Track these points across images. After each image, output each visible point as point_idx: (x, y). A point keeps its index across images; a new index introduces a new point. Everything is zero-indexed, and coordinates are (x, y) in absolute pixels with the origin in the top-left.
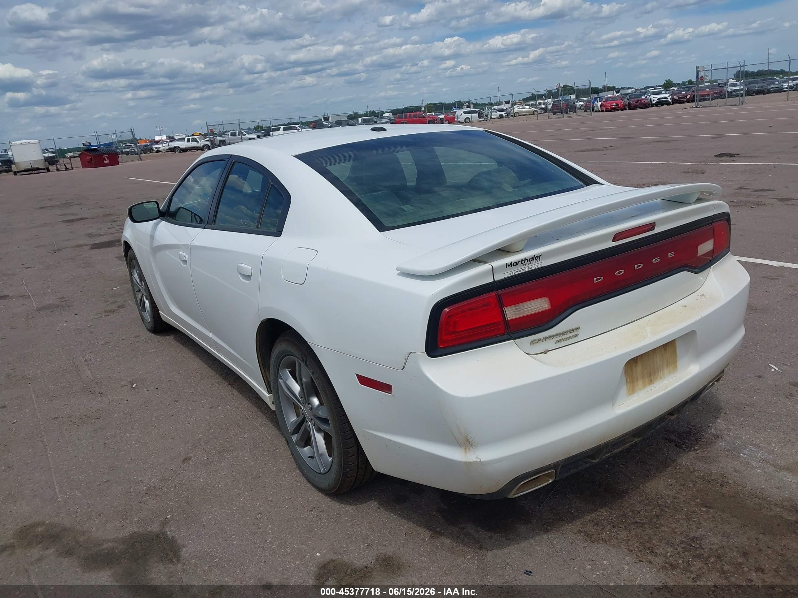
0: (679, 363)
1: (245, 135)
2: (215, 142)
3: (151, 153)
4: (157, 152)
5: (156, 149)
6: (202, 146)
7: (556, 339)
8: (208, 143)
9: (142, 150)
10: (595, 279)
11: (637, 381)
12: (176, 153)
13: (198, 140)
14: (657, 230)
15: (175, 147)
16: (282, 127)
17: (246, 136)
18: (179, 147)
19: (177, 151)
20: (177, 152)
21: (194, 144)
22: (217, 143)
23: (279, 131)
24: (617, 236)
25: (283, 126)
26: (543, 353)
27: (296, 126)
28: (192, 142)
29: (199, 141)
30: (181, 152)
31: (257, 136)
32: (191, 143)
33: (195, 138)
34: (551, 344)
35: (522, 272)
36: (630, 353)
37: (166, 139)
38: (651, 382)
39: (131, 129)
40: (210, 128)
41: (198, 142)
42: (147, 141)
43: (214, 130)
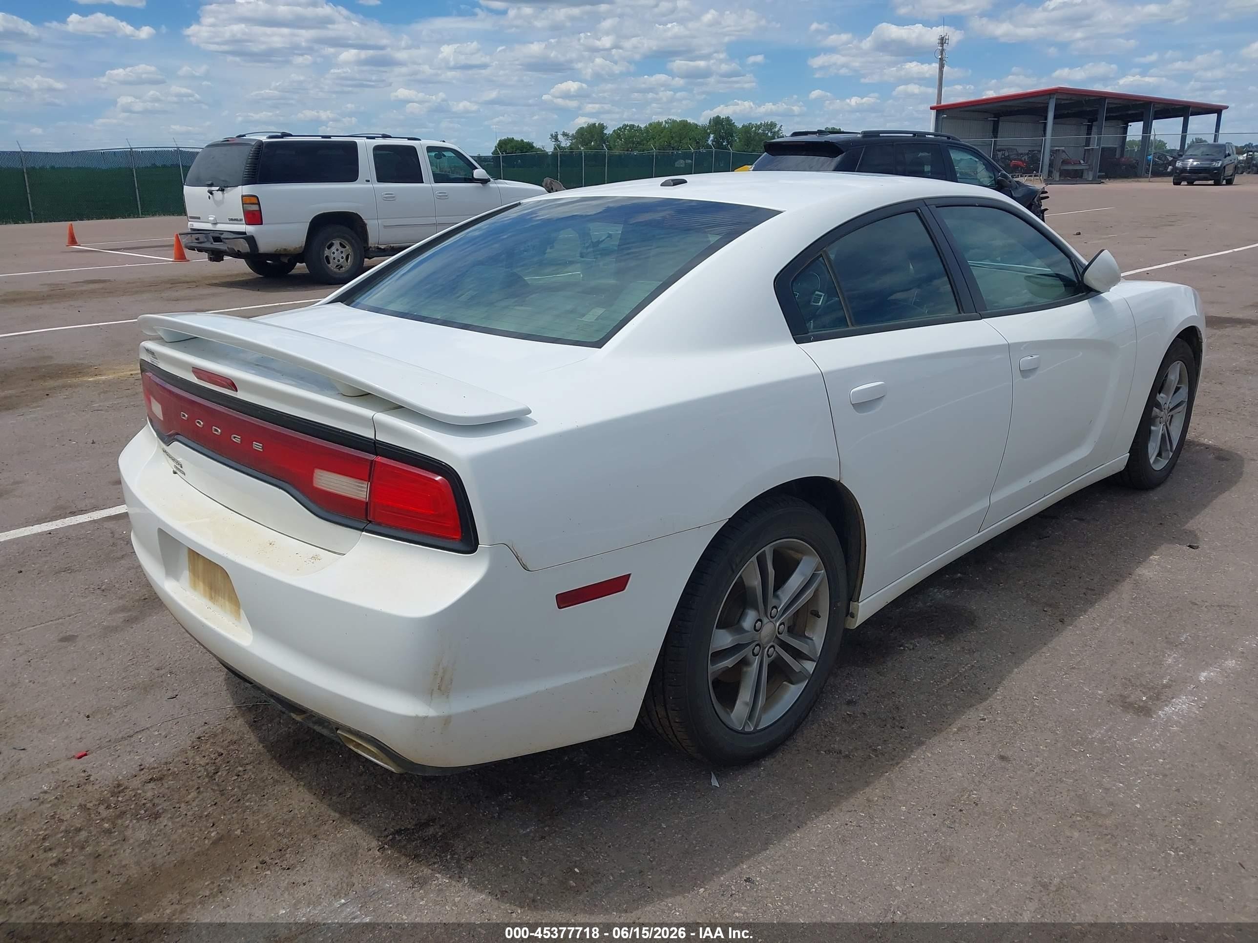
11: (199, 578)
14: (241, 395)
38: (211, 597)
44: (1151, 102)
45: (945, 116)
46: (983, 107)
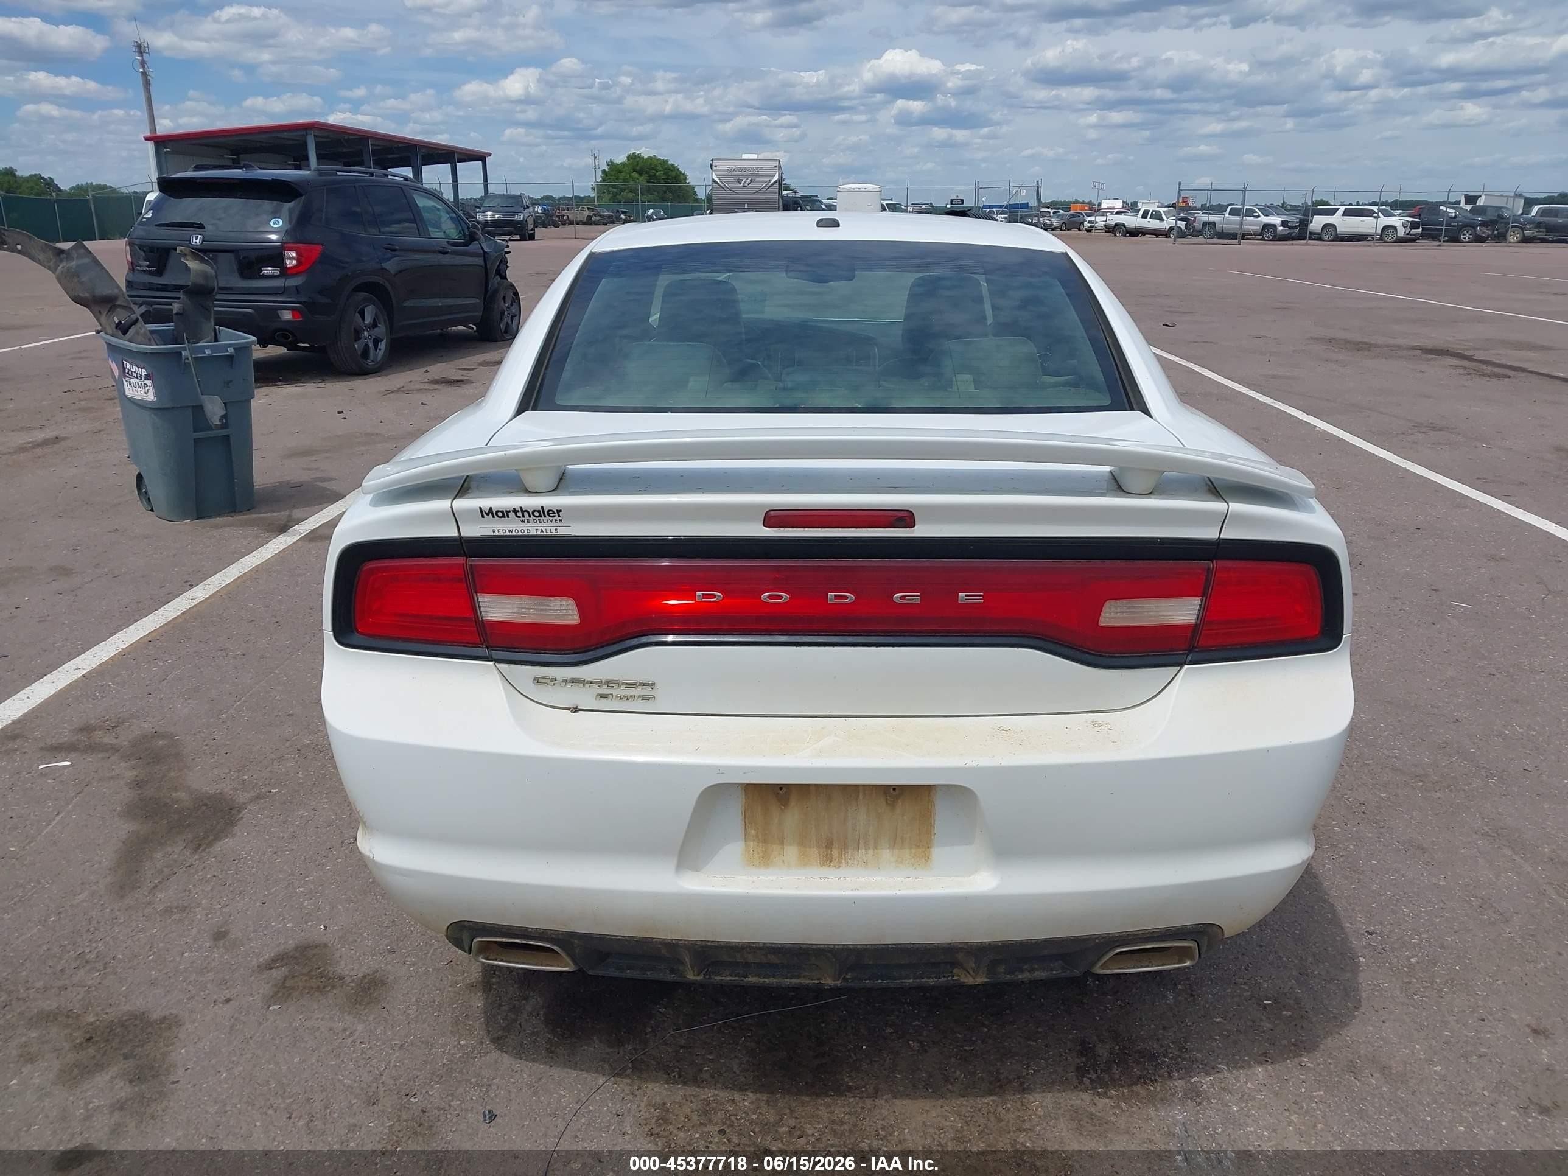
0: (938, 852)
1: (1259, 216)
2: (1195, 224)
3: (1079, 230)
4: (1088, 230)
5: (1089, 225)
6: (1168, 228)
7: (595, 690)
8: (1182, 224)
9: (1064, 223)
10: (699, 593)
11: (782, 843)
12: (1115, 235)
13: (1163, 216)
14: (920, 531)
15: (1117, 225)
16: (1342, 209)
17: (1259, 219)
18: (1124, 225)
19: (1120, 232)
20: (1118, 235)
21: (1154, 224)
22: (1198, 225)
23: (1333, 215)
24: (773, 518)
25: (1344, 207)
26: (568, 709)
27: (1375, 208)
28: (1150, 218)
29: (1165, 218)
30: (1125, 236)
31: (1282, 221)
32: (1148, 219)
33: (1159, 212)
34: (585, 697)
35: (520, 534)
36: (719, 770)
37: (1121, 207)
38: (827, 860)
39: (1038, 182)
40: (1183, 194)
41: (1163, 220)
42: (1086, 208)
43: (1190, 200)
44: (415, 146)
45: (168, 150)
46: (216, 140)
